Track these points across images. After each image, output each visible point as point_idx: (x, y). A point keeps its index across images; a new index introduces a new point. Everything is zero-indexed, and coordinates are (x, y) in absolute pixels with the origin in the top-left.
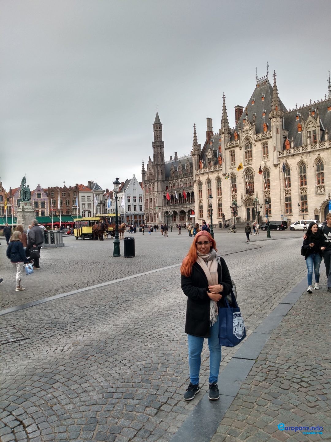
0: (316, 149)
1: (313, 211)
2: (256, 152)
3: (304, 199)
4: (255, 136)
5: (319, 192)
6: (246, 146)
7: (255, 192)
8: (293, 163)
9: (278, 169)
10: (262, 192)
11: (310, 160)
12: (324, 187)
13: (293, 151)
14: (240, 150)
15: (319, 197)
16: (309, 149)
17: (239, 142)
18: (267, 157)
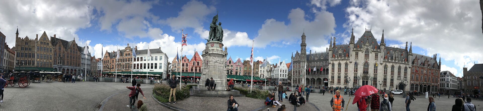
0: (399, 62)
1: (396, 86)
2: (371, 56)
3: (392, 80)
4: (372, 49)
5: (398, 78)
6: (366, 52)
7: (369, 73)
8: (389, 65)
9: (382, 65)
10: (373, 74)
11: (396, 66)
12: (400, 77)
13: (390, 61)
14: (362, 53)
15: (398, 81)
16: (397, 61)
17: (361, 50)
18: (377, 59)
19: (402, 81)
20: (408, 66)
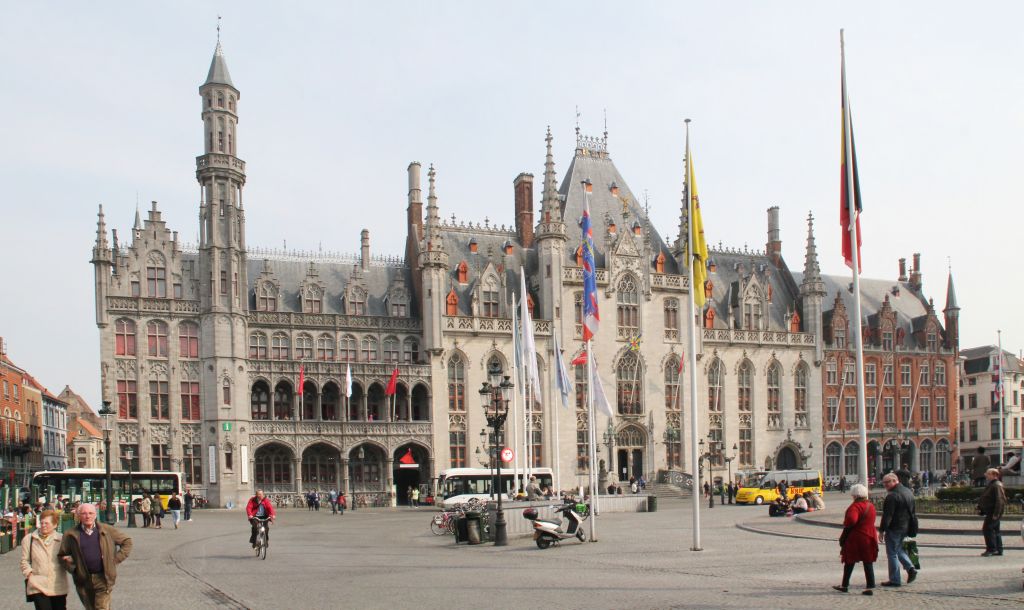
0: (771, 342)
1: (763, 461)
2: (649, 316)
3: (746, 435)
4: (651, 277)
5: (772, 423)
6: (619, 293)
7: (646, 412)
9: (701, 365)
10: (664, 414)
11: (760, 362)
12: (779, 416)
13: (730, 336)
14: (608, 297)
15: (772, 435)
16: (760, 338)
17: (606, 278)
18: (676, 333)
19: (789, 434)
20: (808, 358)
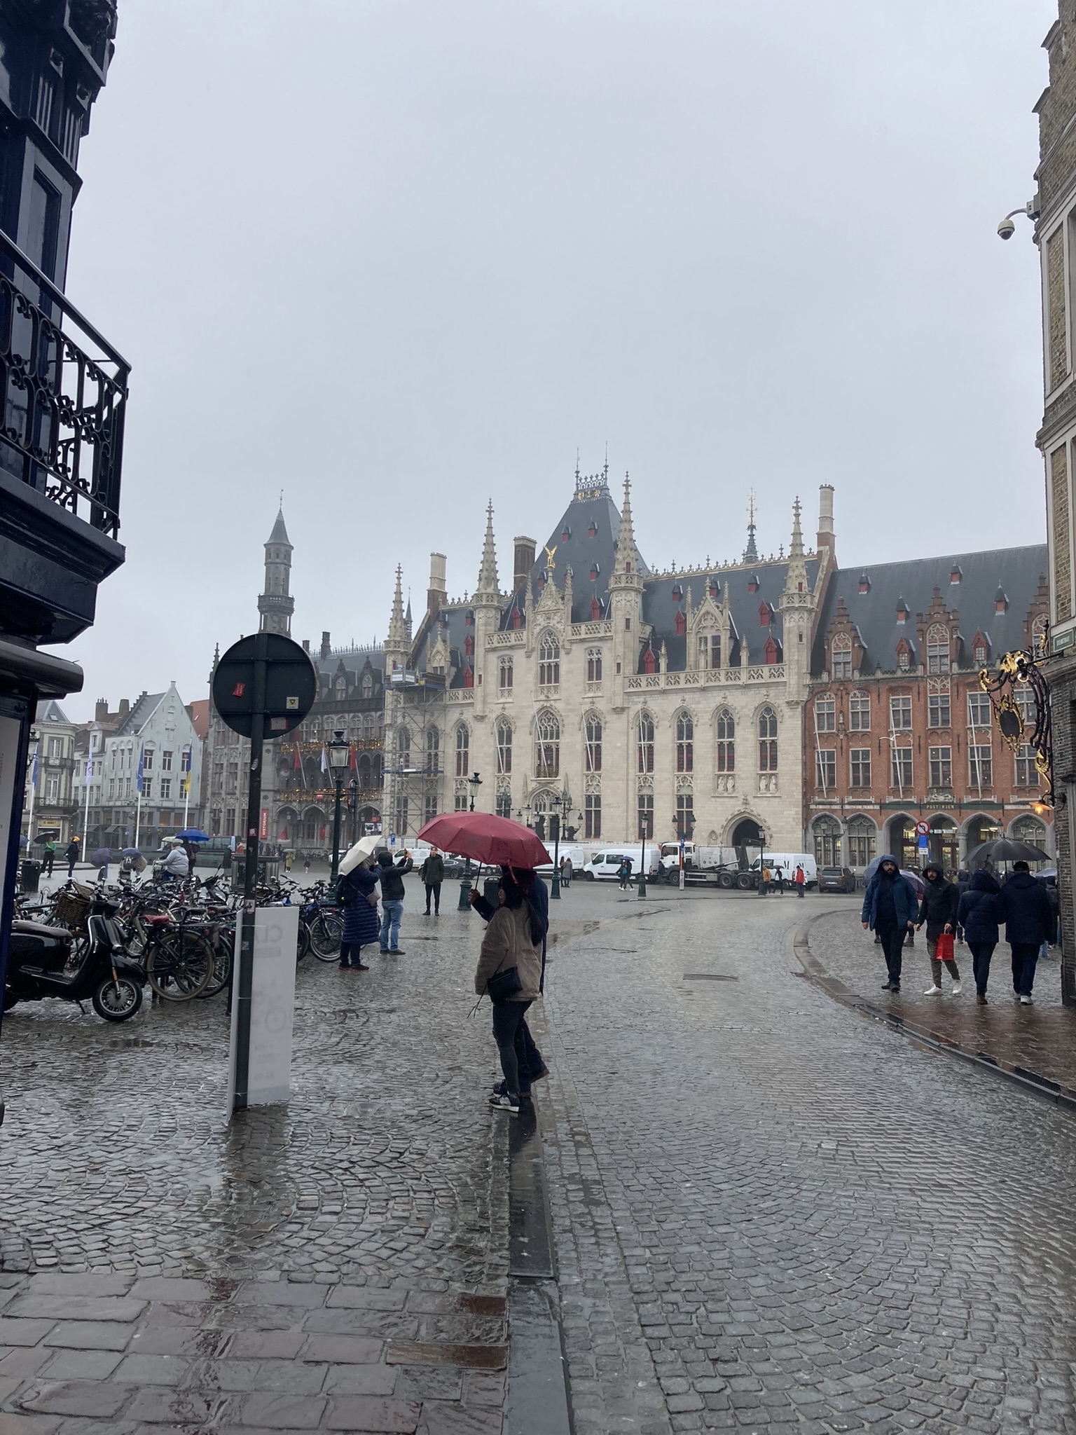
3: (685, 802)
5: (721, 788)
6: (543, 650)
7: (562, 775)
8: (664, 709)
12: (733, 777)
13: (662, 681)
14: (528, 657)
16: (702, 681)
17: (524, 637)
19: (746, 802)
20: (779, 700)
